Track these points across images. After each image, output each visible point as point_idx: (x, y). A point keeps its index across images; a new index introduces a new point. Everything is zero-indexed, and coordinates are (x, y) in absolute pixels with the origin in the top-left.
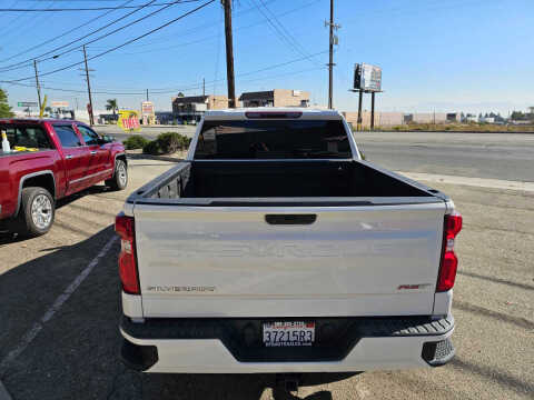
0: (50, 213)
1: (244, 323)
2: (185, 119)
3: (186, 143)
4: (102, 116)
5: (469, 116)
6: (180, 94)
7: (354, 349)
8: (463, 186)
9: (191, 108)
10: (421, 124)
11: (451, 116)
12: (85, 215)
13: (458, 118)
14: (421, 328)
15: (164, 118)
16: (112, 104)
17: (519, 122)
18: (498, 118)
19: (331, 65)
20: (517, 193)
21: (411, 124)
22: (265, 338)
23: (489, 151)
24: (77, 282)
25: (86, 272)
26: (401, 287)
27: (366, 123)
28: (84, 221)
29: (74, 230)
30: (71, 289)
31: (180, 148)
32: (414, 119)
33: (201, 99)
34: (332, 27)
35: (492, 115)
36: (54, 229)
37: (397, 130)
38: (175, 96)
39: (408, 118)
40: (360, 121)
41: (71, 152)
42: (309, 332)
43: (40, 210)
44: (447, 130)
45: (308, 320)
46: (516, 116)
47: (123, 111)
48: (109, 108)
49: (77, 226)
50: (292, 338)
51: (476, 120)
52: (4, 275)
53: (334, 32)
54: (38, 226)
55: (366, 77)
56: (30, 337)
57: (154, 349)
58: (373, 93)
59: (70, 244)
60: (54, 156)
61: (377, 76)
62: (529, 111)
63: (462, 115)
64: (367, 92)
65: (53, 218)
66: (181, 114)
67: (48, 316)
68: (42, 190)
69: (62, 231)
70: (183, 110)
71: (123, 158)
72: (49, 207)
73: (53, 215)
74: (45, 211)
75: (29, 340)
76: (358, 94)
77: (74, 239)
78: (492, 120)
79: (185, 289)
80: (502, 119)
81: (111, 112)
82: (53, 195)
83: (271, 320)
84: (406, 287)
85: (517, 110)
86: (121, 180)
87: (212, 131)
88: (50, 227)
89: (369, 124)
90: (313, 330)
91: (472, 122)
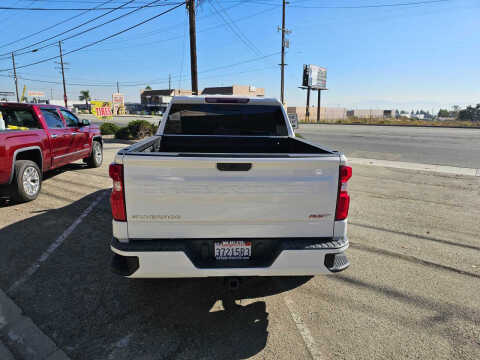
0: (38, 183)
1: (200, 242)
2: (153, 110)
3: (153, 129)
4: (75, 106)
5: (403, 112)
6: (148, 88)
7: (278, 259)
8: (388, 168)
9: (158, 100)
10: (361, 119)
11: (387, 113)
12: (66, 186)
13: (393, 114)
14: (329, 244)
15: (133, 109)
16: (85, 95)
17: (444, 119)
18: (427, 115)
19: (283, 65)
20: (429, 173)
21: (352, 119)
22: (216, 253)
23: (413, 141)
24: (65, 234)
25: (72, 228)
26: (311, 216)
27: (313, 116)
28: (66, 190)
29: (58, 197)
30: (60, 239)
31: (148, 133)
32: (355, 114)
33: (167, 93)
34: (283, 31)
35: (422, 112)
36: (41, 197)
37: (339, 122)
38: (143, 89)
39: (350, 113)
40: (308, 114)
41: (55, 132)
42: (247, 249)
43: (29, 180)
44: (382, 124)
45: (247, 240)
46: (442, 113)
47: (95, 101)
48: (82, 99)
49: (61, 194)
50: (235, 254)
51: (408, 116)
52: (3, 229)
53: (286, 36)
54: (28, 193)
55: (314, 76)
56: (31, 271)
57: (136, 258)
58: (319, 90)
59: (56, 207)
60: (41, 135)
61: (323, 76)
62: (453, 110)
63: (397, 112)
64: (314, 89)
65: (40, 188)
66: (149, 105)
67: (43, 258)
68: (31, 163)
69: (48, 198)
70: (151, 101)
71: (99, 140)
72: (37, 178)
73: (40, 184)
74: (34, 181)
75: (30, 273)
76: (306, 91)
77: (59, 204)
78: (422, 117)
79: (159, 216)
80: (430, 116)
81: (84, 102)
82: (40, 168)
83: (220, 240)
84: (314, 216)
85: (444, 108)
86: (98, 159)
87: (178, 114)
88: (37, 194)
89: (316, 117)
90: (250, 247)
91: (405, 118)
